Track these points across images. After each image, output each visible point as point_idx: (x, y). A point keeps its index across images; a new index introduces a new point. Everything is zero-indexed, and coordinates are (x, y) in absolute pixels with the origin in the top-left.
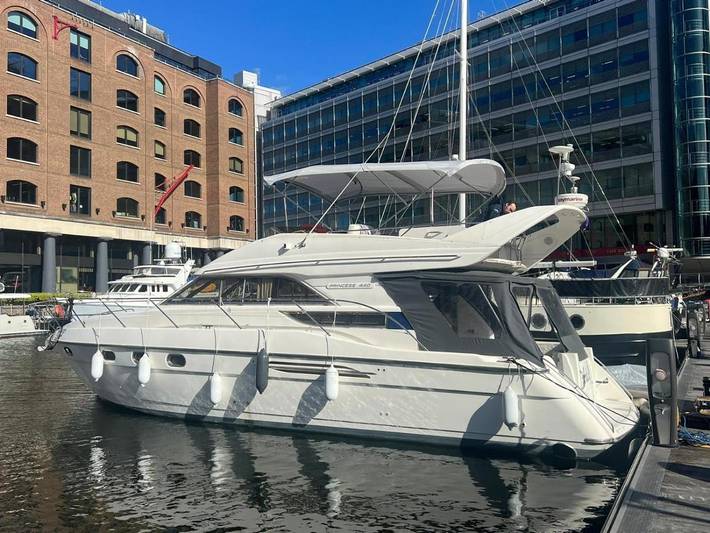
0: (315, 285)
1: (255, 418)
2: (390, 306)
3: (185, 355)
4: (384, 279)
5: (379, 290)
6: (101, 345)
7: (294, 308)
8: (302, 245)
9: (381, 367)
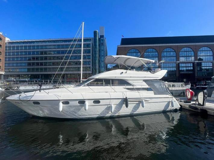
0: (130, 82)
1: (120, 114)
2: (147, 86)
3: (100, 100)
4: (145, 81)
5: (144, 83)
6: (61, 100)
7: (124, 87)
8: (126, 73)
9: (151, 99)
